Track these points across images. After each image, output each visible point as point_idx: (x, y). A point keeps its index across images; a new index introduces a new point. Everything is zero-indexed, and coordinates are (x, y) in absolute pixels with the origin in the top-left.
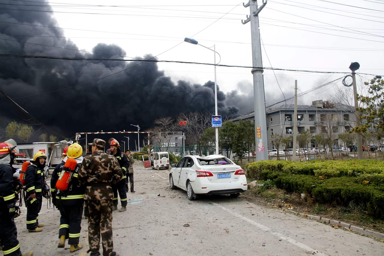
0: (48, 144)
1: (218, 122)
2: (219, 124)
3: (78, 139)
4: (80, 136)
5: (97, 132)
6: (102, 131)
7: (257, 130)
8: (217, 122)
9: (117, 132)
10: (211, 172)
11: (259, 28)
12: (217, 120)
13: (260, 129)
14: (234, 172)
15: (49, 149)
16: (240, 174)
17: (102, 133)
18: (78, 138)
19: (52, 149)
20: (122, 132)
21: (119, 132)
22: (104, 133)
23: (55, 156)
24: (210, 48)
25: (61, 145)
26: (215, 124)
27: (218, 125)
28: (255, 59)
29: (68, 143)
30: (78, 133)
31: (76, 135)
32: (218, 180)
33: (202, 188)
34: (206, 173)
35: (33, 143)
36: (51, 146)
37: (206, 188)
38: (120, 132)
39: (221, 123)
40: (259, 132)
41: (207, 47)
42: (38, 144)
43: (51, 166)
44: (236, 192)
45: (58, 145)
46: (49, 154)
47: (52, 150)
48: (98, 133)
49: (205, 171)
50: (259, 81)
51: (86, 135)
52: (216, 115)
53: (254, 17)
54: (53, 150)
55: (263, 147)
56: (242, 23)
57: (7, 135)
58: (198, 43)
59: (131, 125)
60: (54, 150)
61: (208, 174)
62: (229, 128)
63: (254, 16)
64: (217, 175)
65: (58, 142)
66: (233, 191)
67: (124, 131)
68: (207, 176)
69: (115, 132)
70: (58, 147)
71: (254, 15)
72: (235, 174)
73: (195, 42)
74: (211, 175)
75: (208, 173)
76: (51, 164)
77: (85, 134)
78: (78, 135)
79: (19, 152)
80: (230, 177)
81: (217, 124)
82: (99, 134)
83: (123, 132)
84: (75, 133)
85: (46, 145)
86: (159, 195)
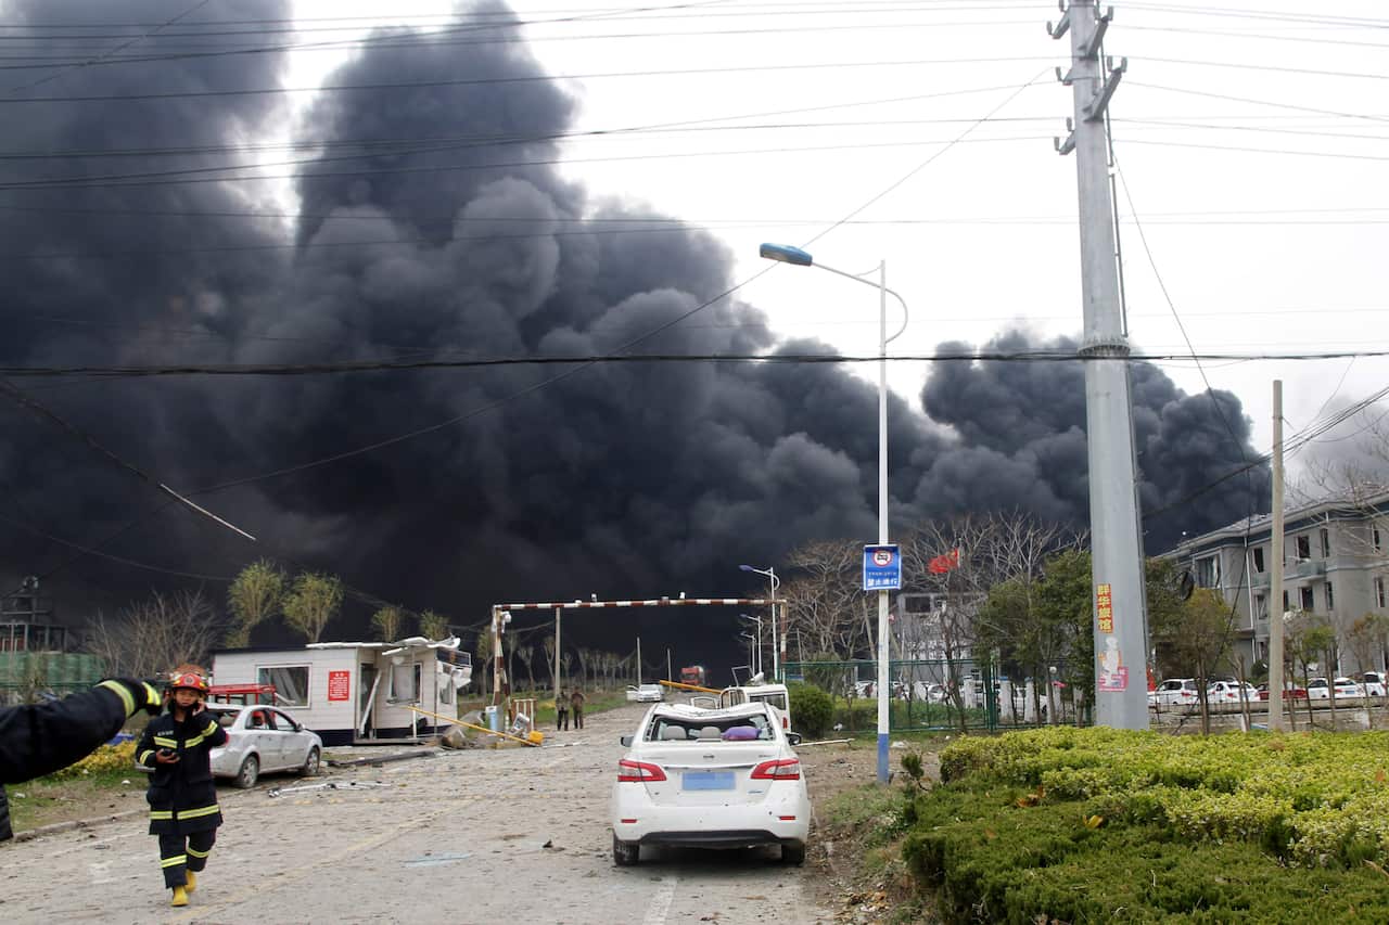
0: (360, 648)
1: (887, 572)
2: (890, 577)
3: (499, 630)
4: (508, 617)
5: (574, 602)
6: (594, 596)
7: (1099, 596)
8: (883, 569)
9: (654, 602)
10: (661, 765)
11: (1111, 171)
12: (881, 561)
13: (1109, 595)
14: (751, 767)
15: (363, 670)
16: (774, 777)
17: (592, 604)
18: (500, 624)
19: (377, 670)
20: (673, 602)
21: (660, 599)
22: (602, 604)
23: (389, 697)
24: (862, 277)
25: (409, 652)
26: (875, 578)
27: (886, 581)
28: (1092, 300)
29: (437, 645)
30: (500, 606)
31: (495, 615)
32: (683, 794)
33: (624, 821)
34: (639, 767)
35: (309, 646)
36: (376, 656)
37: (634, 821)
38: (665, 598)
39: (897, 576)
40: (1107, 606)
41: (852, 274)
42: (326, 648)
43: (371, 734)
44: (751, 842)
45: (396, 655)
46: (366, 689)
47: (376, 675)
48: (578, 603)
49: (641, 761)
50: (1108, 394)
51: (558, 609)
52: (884, 541)
53: (1087, 126)
54: (380, 672)
55: (1119, 668)
56: (1057, 149)
57: (233, 615)
58: (814, 261)
59: (743, 567)
60: (383, 674)
61: (646, 773)
62: (1070, 584)
63: (1086, 121)
64: (681, 777)
65: (396, 644)
66: (736, 839)
67: (683, 595)
68: (642, 779)
69: (646, 602)
70: (397, 661)
71: (1085, 116)
72: (753, 777)
73: (800, 259)
74: (658, 775)
75: (647, 767)
76: (373, 727)
77: (553, 610)
78: (502, 613)
79: (260, 679)
80: (731, 787)
81: (882, 578)
82: (581, 607)
83: (678, 598)
84: (491, 607)
85: (353, 654)
86: (548, 845)
